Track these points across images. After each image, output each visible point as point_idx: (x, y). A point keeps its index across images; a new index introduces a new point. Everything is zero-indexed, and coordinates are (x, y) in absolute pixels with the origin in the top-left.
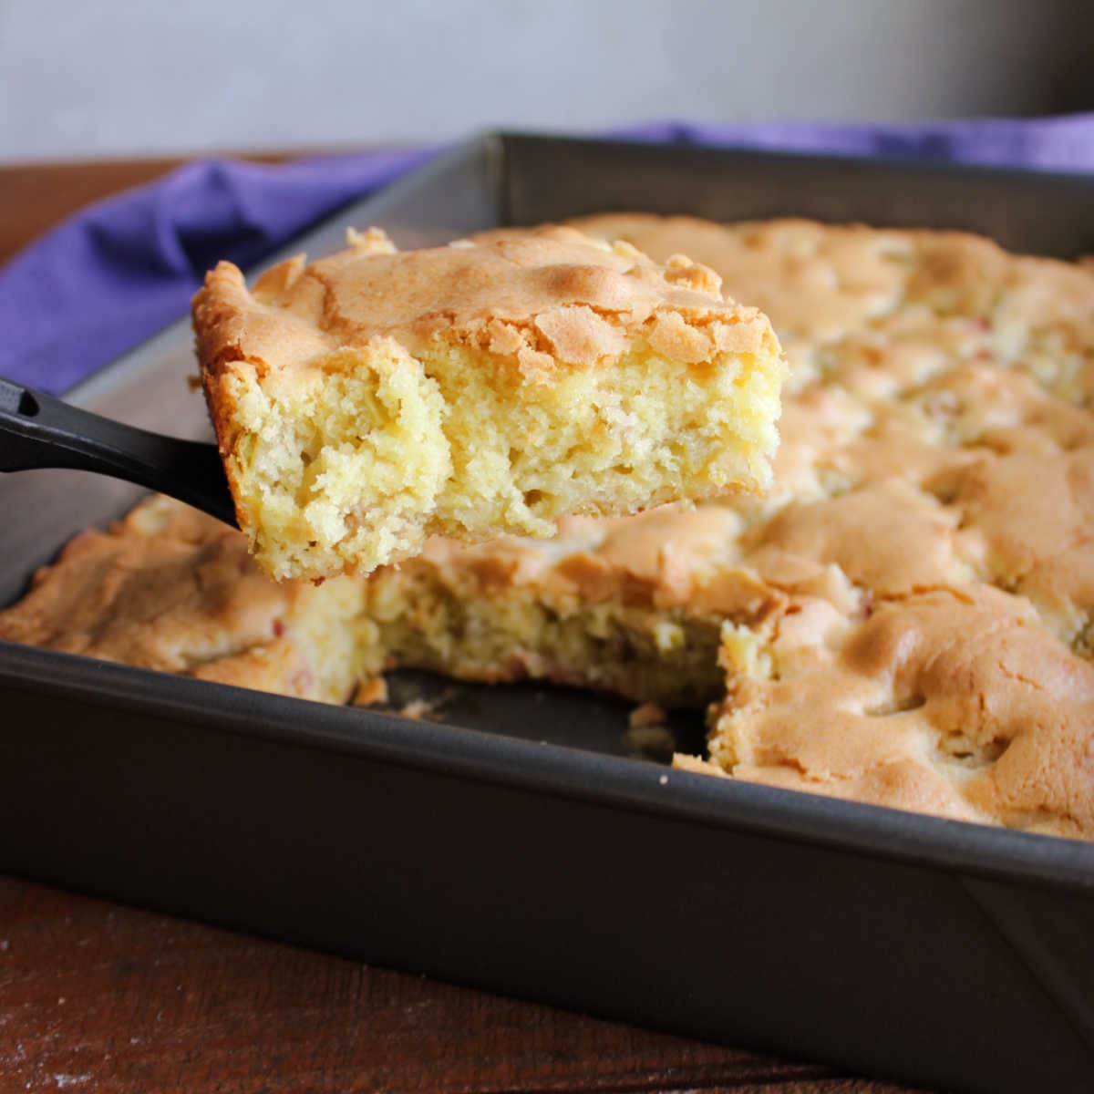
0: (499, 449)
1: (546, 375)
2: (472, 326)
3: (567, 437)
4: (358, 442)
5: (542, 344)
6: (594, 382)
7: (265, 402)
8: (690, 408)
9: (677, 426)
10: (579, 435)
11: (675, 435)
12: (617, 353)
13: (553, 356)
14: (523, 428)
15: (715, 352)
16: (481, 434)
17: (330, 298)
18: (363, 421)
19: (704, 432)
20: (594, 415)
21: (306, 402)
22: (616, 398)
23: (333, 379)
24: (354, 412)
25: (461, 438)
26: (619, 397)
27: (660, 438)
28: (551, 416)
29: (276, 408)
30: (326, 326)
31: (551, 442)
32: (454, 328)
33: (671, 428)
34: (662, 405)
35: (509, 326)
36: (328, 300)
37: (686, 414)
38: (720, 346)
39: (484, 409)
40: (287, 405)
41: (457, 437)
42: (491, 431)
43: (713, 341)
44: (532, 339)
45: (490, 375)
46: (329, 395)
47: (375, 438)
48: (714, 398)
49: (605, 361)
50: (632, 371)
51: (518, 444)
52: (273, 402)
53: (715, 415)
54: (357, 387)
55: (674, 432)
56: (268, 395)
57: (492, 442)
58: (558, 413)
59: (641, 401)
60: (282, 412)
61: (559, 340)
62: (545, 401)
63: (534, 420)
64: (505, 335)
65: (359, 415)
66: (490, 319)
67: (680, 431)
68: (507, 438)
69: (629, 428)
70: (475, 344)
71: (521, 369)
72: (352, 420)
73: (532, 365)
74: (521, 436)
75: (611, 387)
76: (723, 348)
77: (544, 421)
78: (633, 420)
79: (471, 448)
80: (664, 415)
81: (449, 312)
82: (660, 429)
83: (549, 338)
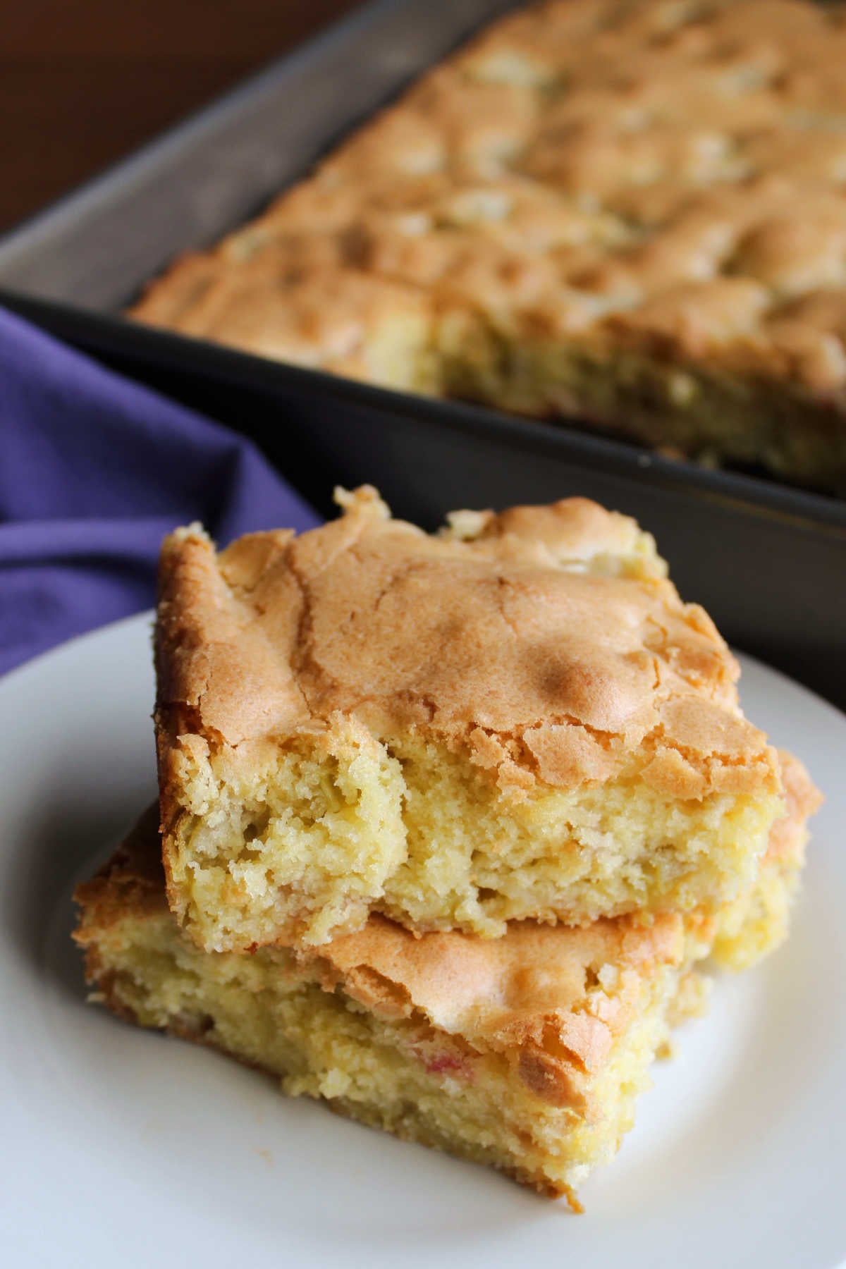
0: (461, 848)
1: (524, 793)
2: (452, 727)
3: (534, 849)
4: (309, 823)
5: (524, 757)
6: (575, 801)
7: (214, 785)
8: (670, 834)
9: (653, 845)
10: (548, 849)
11: (649, 855)
12: (604, 778)
13: (536, 774)
14: (490, 836)
15: (708, 792)
16: (447, 832)
17: (306, 621)
18: (318, 805)
19: (681, 858)
20: (567, 833)
21: (258, 785)
22: (594, 818)
23: (289, 761)
24: (310, 798)
25: (425, 831)
26: (598, 817)
27: (633, 857)
28: (522, 828)
29: (225, 791)
30: (298, 665)
31: (516, 851)
32: (433, 727)
33: (646, 846)
34: (640, 828)
35: (494, 737)
36: (304, 623)
37: (665, 838)
38: (715, 787)
39: (454, 808)
40: (236, 790)
41: (420, 828)
42: (458, 832)
43: (708, 780)
44: (517, 751)
45: (466, 776)
46: (283, 776)
47: (329, 822)
48: (698, 828)
49: (590, 786)
50: (616, 793)
51: (482, 848)
52: (222, 783)
53: (695, 845)
54: (313, 772)
55: (649, 851)
56: (217, 778)
57: (457, 843)
58: (530, 829)
59: (620, 823)
60: (231, 794)
61: (545, 758)
62: (518, 816)
63: (503, 830)
64: (487, 746)
65: (314, 798)
66: (473, 726)
67: (656, 850)
68: (473, 839)
69: (601, 849)
70: (450, 747)
71: (498, 784)
72: (306, 802)
73: (511, 780)
74: (488, 842)
75: (590, 805)
76: (717, 789)
77: (513, 833)
78: (608, 840)
79: (434, 845)
80: (641, 836)
81: (430, 699)
82: (635, 847)
83: (536, 755)
